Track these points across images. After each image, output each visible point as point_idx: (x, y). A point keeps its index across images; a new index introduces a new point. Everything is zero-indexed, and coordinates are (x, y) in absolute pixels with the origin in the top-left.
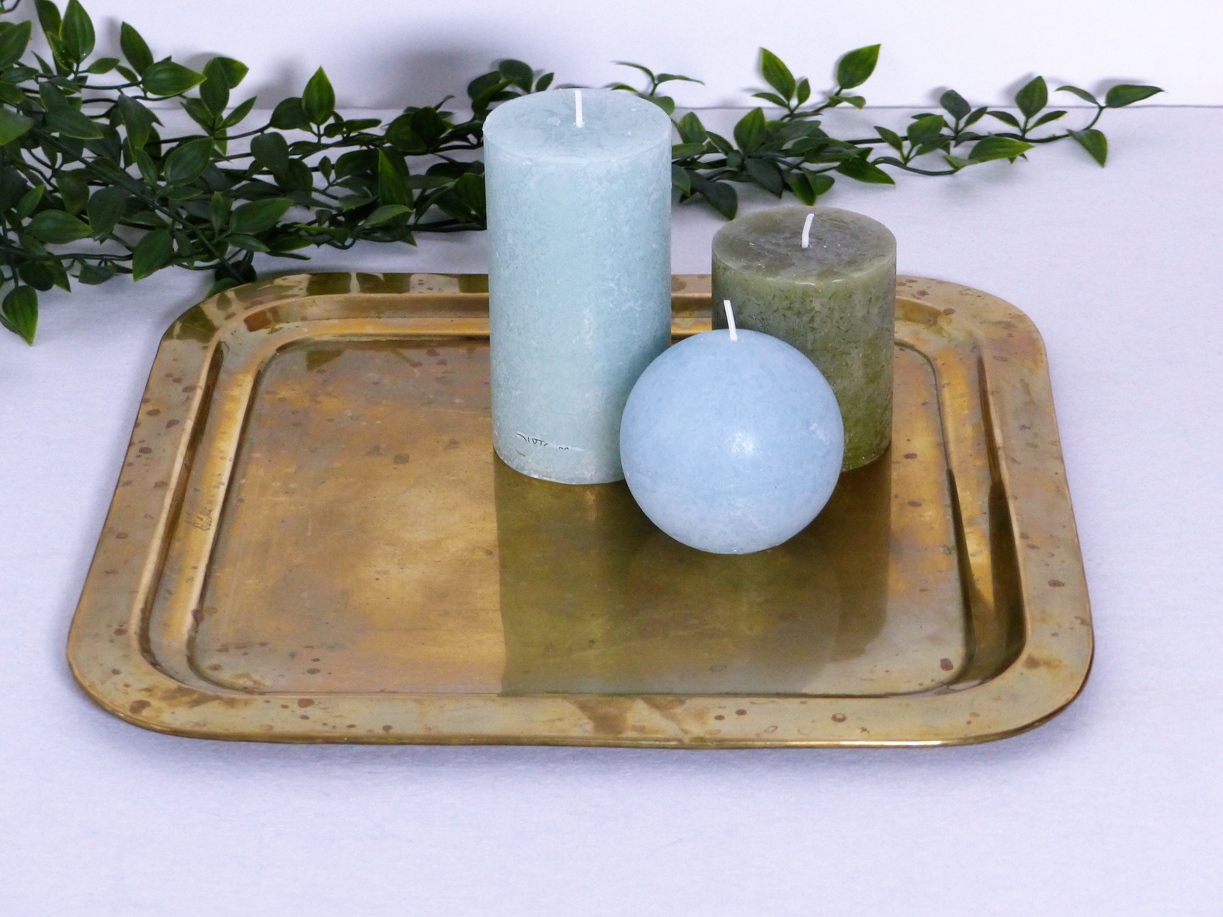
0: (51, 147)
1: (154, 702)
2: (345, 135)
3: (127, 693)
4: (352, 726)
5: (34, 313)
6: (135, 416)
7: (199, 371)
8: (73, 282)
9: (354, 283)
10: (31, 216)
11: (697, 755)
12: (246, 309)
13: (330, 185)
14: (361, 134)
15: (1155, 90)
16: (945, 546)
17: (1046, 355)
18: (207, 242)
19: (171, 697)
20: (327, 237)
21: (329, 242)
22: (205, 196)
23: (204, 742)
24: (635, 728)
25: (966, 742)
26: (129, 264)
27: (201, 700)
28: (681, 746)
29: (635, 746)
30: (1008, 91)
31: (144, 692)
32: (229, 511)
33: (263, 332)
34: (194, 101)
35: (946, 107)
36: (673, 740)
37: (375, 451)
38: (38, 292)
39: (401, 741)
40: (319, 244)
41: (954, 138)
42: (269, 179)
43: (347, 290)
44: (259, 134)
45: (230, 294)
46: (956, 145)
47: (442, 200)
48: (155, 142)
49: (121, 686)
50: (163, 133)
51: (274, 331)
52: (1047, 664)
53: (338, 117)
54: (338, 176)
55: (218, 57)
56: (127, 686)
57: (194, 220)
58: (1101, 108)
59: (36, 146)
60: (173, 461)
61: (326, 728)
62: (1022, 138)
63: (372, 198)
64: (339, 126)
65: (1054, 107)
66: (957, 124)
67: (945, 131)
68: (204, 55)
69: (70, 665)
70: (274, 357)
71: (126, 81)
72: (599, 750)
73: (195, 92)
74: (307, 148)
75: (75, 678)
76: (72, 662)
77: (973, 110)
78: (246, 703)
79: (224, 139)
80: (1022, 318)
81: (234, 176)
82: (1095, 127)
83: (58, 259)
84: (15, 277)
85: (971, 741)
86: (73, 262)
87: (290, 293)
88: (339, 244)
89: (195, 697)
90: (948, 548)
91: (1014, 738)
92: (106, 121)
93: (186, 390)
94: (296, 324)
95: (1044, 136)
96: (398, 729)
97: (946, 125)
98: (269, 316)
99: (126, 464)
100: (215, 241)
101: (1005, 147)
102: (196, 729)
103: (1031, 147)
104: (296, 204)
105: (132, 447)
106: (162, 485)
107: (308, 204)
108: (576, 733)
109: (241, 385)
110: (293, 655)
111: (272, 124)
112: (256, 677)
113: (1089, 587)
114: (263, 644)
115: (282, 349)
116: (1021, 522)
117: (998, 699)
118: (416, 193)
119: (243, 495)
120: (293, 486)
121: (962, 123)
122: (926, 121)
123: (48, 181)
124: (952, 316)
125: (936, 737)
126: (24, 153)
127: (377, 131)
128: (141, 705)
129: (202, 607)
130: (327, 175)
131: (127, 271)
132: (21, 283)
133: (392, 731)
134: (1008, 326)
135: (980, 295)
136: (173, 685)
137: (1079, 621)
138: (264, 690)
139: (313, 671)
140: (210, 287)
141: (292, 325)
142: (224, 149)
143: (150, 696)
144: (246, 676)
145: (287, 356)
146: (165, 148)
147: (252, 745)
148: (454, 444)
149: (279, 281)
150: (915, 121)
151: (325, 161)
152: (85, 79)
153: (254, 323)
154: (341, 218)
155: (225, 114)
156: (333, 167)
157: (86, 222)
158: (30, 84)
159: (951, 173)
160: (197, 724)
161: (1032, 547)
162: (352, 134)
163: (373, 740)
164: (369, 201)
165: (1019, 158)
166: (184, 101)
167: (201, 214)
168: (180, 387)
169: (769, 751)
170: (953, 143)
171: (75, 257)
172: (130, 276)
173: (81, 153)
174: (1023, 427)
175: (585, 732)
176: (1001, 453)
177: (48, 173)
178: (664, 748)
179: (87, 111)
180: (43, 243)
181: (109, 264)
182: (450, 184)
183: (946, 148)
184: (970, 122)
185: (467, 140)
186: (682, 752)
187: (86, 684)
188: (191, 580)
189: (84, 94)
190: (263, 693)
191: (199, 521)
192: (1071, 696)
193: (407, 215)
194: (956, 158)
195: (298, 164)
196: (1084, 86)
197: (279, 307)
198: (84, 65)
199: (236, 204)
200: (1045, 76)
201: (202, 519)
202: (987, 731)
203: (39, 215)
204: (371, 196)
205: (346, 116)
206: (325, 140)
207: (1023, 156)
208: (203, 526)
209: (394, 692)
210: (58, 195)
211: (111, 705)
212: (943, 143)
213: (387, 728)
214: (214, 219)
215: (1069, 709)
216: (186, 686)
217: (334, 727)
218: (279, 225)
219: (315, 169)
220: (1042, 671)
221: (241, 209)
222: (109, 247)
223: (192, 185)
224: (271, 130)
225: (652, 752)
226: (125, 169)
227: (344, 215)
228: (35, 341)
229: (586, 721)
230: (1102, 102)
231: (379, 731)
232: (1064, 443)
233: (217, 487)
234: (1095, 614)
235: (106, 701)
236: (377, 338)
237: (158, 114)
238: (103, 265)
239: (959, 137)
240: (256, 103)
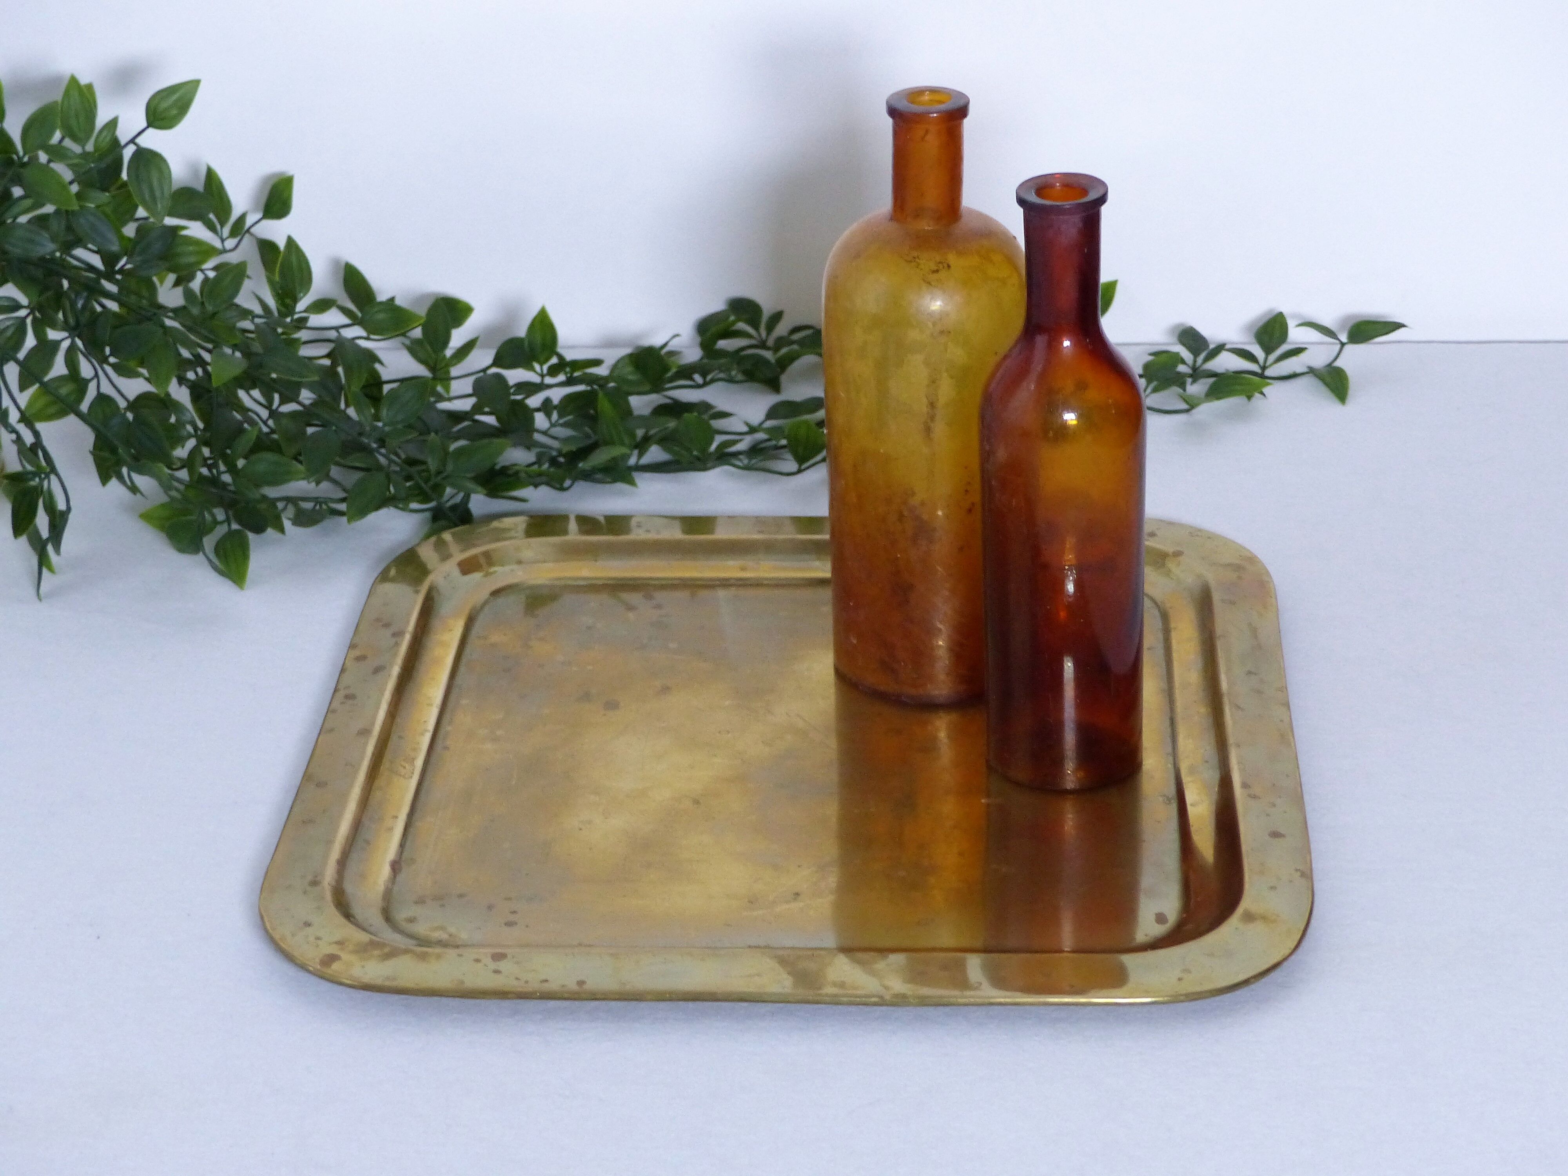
0: (268, 389)
1: (344, 956)
2: (569, 375)
3: (317, 946)
4: (546, 981)
5: (245, 556)
6: (342, 663)
7: (409, 615)
8: (287, 524)
9: (573, 526)
10: (246, 458)
11: (900, 1012)
12: (462, 551)
13: (553, 425)
14: (586, 374)
15: (1398, 326)
16: (1164, 796)
17: (1276, 598)
18: (423, 485)
19: (363, 950)
20: (544, 479)
21: (548, 484)
22: (422, 438)
23: (396, 997)
24: (834, 984)
25: (1176, 999)
26: (343, 507)
27: (393, 953)
28: (882, 1002)
29: (835, 1001)
30: (1248, 328)
31: (334, 946)
32: (433, 759)
33: (477, 576)
34: (417, 342)
35: (1184, 344)
36: (874, 996)
37: (586, 697)
38: (251, 536)
39: (595, 997)
40: (536, 486)
41: (1191, 376)
42: (491, 420)
43: (565, 532)
44: (482, 374)
45: (447, 536)
46: (1194, 382)
47: (664, 441)
48: (376, 382)
49: (312, 939)
50: (385, 374)
51: (487, 575)
52: (1264, 918)
53: (560, 357)
54: (561, 416)
55: (442, 296)
56: (318, 938)
57: (411, 462)
58: (1343, 345)
59: (254, 387)
60: (377, 708)
61: (516, 983)
62: (1262, 376)
63: (594, 438)
64: (562, 365)
65: (1296, 343)
66: (1195, 361)
67: (1181, 368)
68: (428, 295)
69: (262, 918)
70: (486, 603)
71: (346, 321)
72: (798, 1006)
73: (417, 333)
74: (530, 388)
75: (266, 930)
76: (263, 913)
77: (1212, 346)
78: (439, 957)
79: (446, 379)
80: (1252, 559)
81: (456, 417)
82: (1338, 364)
83: (273, 502)
84: (228, 521)
85: (1182, 998)
86: (286, 506)
87: (508, 535)
88: (558, 486)
89: (386, 950)
90: (1168, 798)
91: (1229, 995)
92: (327, 362)
93: (394, 635)
94: (511, 567)
95: (1285, 373)
96: (591, 985)
97: (1183, 362)
98: (482, 561)
99: (330, 711)
100: (431, 483)
101: (1241, 384)
102: (387, 983)
103: (1268, 384)
104: (515, 445)
105: (337, 694)
106: (365, 732)
107: (529, 445)
108: (774, 988)
109: (451, 630)
110: (490, 907)
111: (497, 362)
112: (452, 930)
113: (1312, 839)
114: (461, 896)
115: (496, 593)
116: (1242, 770)
117: (1211, 955)
118: (640, 433)
119: (448, 743)
120: (499, 733)
121: (1200, 359)
122: (1163, 358)
123: (265, 423)
124: (1181, 558)
125: (1146, 994)
126: (241, 393)
127: (602, 371)
128: (331, 959)
129: (400, 858)
130: (548, 415)
131: (341, 514)
132: (235, 526)
133: (586, 987)
134: (1238, 568)
135: (1211, 537)
136: (364, 937)
137: (1299, 874)
138: (459, 943)
139: (509, 924)
140: (425, 530)
141: (507, 568)
142: (447, 389)
143: (342, 949)
144: (442, 928)
145: (501, 601)
146: (386, 388)
147: (444, 1000)
148: (666, 690)
149: (495, 524)
150: (1151, 358)
151: (547, 401)
152: (305, 320)
153: (467, 567)
154: (562, 460)
155: (449, 353)
156: (555, 407)
157: (301, 462)
158: (247, 324)
159: (1187, 411)
160: (388, 978)
161: (1254, 797)
162: (576, 374)
163: (566, 995)
164: (589, 442)
165: (1257, 395)
166: (408, 342)
167: (419, 456)
168: (388, 633)
169: (975, 1008)
170: (1189, 380)
171: (288, 500)
172: (344, 519)
173: (298, 395)
174: (1250, 673)
175: (784, 988)
176: (1226, 700)
177: (264, 413)
178: (865, 1004)
179: (305, 352)
180: (258, 486)
181: (324, 507)
182: (672, 424)
183: (1183, 386)
184: (1208, 358)
185: (692, 379)
186: (884, 1008)
187: (277, 937)
188: (391, 829)
189: (303, 335)
190: (457, 947)
191: (401, 769)
192: (1288, 952)
193: (628, 456)
194: (1191, 396)
195: (521, 404)
196: (1327, 321)
197: (494, 550)
198: (301, 306)
199: (453, 446)
200: (1286, 310)
201: (405, 767)
202: (1198, 989)
203: (253, 458)
204: (592, 435)
205: (569, 356)
206: (548, 380)
207: (1262, 393)
208: (405, 774)
209: (590, 946)
210: (275, 436)
211: (301, 959)
212: (1179, 381)
213: (581, 983)
214: (430, 461)
215: (1285, 964)
216: (378, 939)
217: (527, 982)
218: (498, 467)
219: (538, 410)
220: (1258, 928)
221: (460, 451)
222: (325, 489)
223: (410, 427)
224: (494, 370)
225: (853, 1009)
226: (345, 409)
227: (564, 456)
228: (246, 586)
229: (785, 976)
230: (1344, 338)
231: (572, 986)
232: (1291, 689)
233: (422, 734)
234: (1318, 866)
235: (296, 954)
236: (593, 582)
237: (381, 355)
238: (318, 507)
239: (1196, 374)
240: (478, 343)
